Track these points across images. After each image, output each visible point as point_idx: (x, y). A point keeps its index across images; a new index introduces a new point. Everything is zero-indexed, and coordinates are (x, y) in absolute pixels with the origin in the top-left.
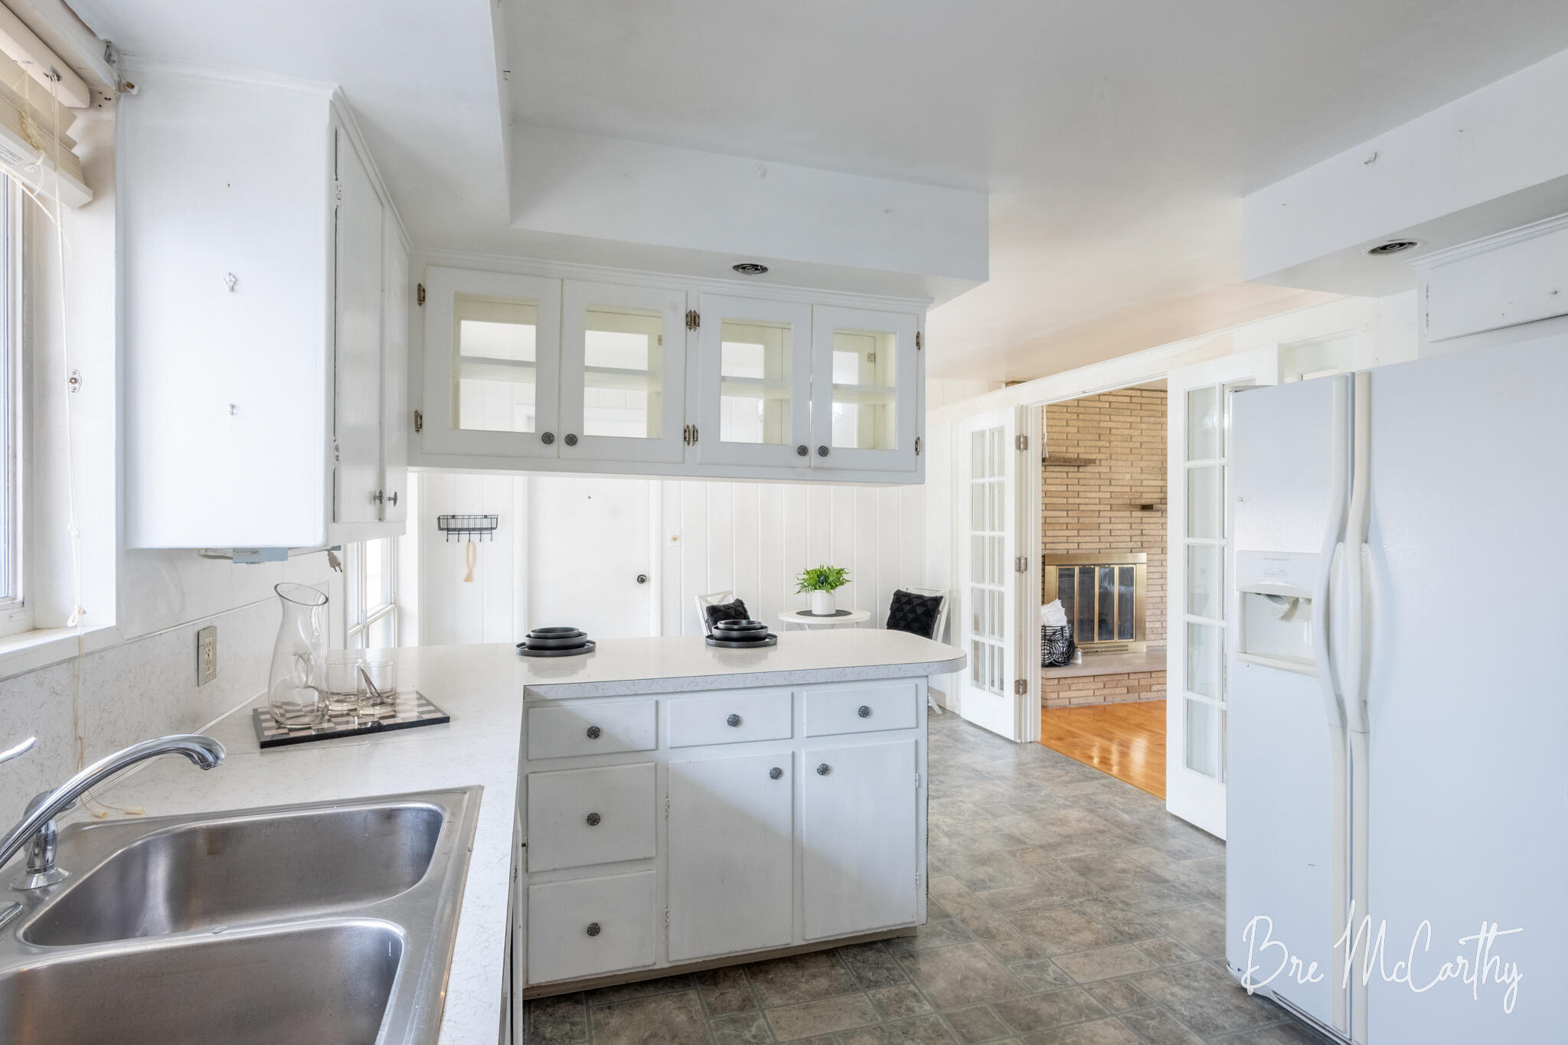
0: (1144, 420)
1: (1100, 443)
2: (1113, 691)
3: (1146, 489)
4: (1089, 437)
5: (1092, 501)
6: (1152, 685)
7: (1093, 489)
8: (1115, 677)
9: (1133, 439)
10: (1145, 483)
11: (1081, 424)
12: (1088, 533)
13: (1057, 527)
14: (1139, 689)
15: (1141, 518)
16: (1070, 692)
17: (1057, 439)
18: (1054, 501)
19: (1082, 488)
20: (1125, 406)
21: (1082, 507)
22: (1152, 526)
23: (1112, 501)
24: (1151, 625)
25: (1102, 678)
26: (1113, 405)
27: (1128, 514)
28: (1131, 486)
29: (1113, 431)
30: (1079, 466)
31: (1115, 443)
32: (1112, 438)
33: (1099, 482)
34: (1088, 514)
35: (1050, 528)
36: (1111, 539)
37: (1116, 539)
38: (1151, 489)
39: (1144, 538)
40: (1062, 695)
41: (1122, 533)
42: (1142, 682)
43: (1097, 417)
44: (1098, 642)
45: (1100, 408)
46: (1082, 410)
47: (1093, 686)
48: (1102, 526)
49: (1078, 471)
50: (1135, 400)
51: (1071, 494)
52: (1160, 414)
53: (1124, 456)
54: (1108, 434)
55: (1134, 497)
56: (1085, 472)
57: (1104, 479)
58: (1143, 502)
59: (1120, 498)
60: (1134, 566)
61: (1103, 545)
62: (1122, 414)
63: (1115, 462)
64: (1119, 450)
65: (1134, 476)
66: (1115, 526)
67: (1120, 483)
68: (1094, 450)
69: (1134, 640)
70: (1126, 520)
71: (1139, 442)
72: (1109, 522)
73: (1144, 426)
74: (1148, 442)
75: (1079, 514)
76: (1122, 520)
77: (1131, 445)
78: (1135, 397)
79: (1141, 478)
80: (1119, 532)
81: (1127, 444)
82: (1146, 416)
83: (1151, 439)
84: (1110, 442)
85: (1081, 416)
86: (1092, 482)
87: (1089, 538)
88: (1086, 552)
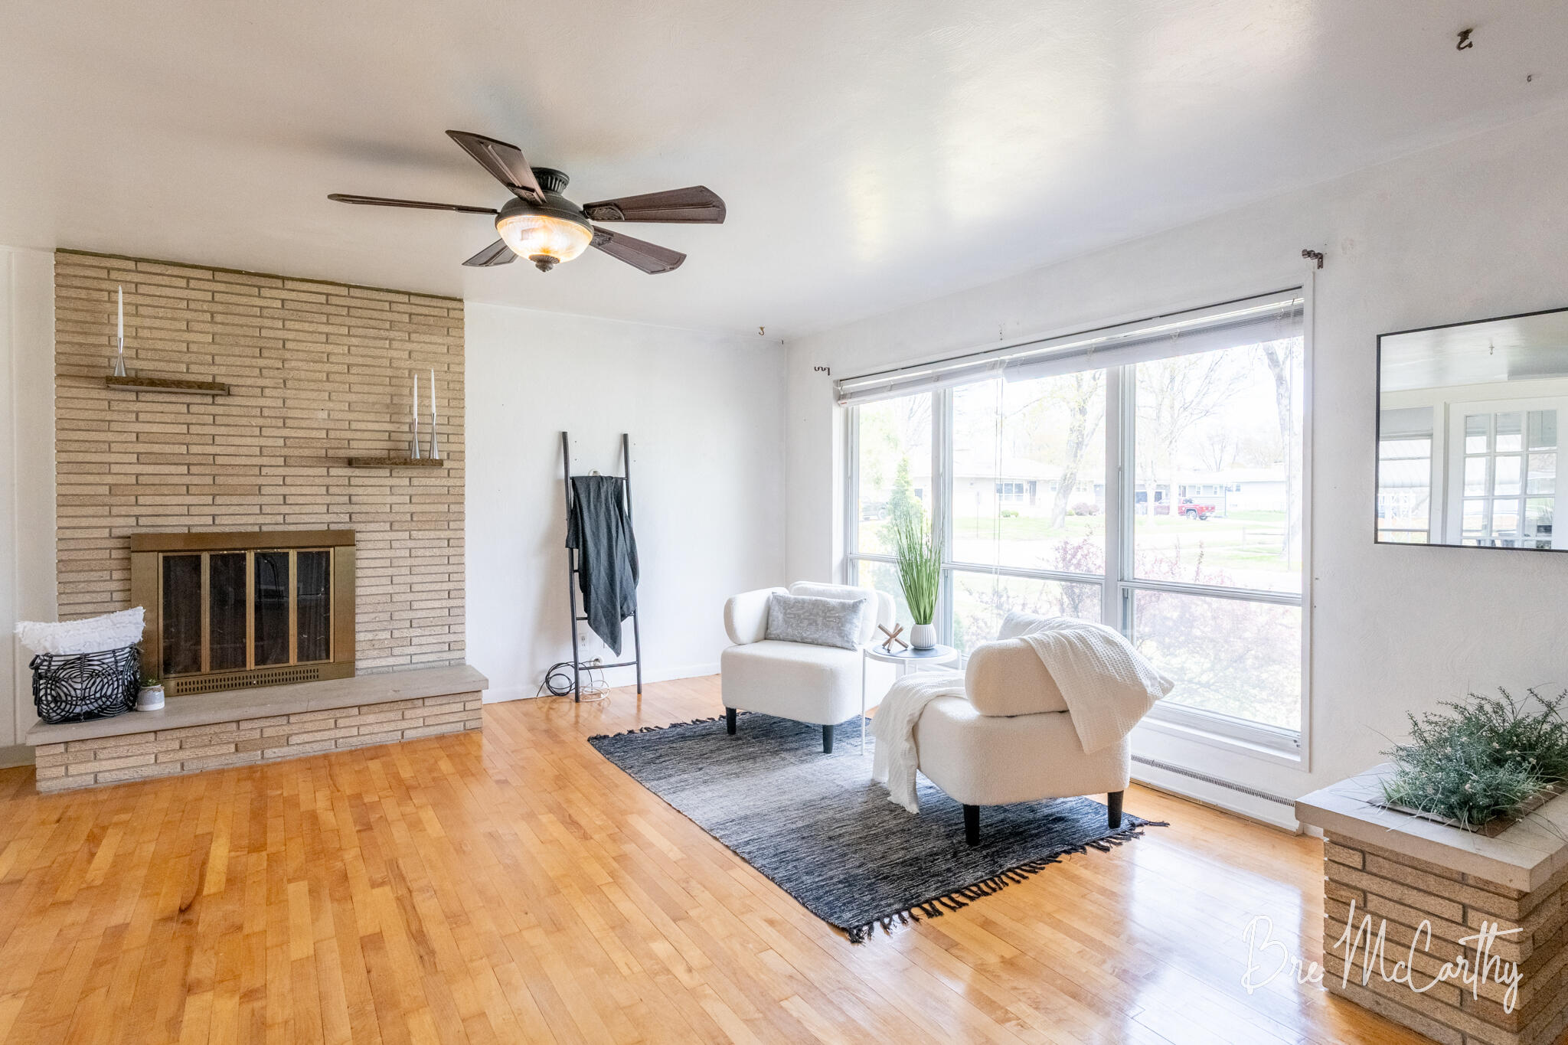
0: (353, 331)
1: (261, 362)
2: (201, 752)
3: (358, 435)
4: (237, 351)
5: (245, 451)
6: (291, 735)
7: (248, 431)
8: (207, 730)
9: (333, 359)
10: (354, 426)
11: (218, 329)
12: (235, 500)
13: (165, 490)
14: (263, 743)
15: (349, 477)
16: (97, 764)
17: (162, 350)
18: (156, 448)
19: (223, 430)
20: (315, 308)
21: (220, 460)
22: (370, 490)
23: (285, 452)
24: (370, 636)
25: (177, 734)
26: (288, 305)
27: (324, 471)
28: (327, 430)
29: (289, 345)
30: (214, 396)
31: (293, 364)
32: (288, 355)
33: (261, 422)
34: (230, 471)
35: (148, 492)
36: (285, 509)
37: (297, 509)
38: (367, 435)
39: (356, 509)
40: (75, 769)
41: (309, 499)
42: (268, 733)
43: (257, 322)
44: (253, 668)
45: (261, 307)
46: (220, 308)
47: (153, 748)
48: (266, 490)
49: (213, 404)
50: (334, 300)
51: (195, 439)
52: (387, 325)
53: (313, 383)
54: (279, 349)
55: (333, 446)
56: (229, 405)
57: (268, 417)
58: (353, 454)
59: (306, 447)
60: (332, 550)
61: (268, 519)
62: (309, 319)
63: (294, 392)
64: (303, 375)
65: (335, 415)
66: (293, 490)
67: (304, 424)
68: (247, 372)
69: (332, 660)
70: (317, 481)
71: (344, 364)
72: (281, 483)
73: (355, 341)
74: (363, 365)
75: (215, 470)
76: (310, 481)
77: (327, 367)
78: (337, 295)
79: (351, 418)
80: (301, 499)
81: (318, 366)
82: (359, 327)
83: (369, 361)
84: (284, 361)
85: (219, 318)
86: (244, 421)
87: (237, 508)
88: (227, 530)
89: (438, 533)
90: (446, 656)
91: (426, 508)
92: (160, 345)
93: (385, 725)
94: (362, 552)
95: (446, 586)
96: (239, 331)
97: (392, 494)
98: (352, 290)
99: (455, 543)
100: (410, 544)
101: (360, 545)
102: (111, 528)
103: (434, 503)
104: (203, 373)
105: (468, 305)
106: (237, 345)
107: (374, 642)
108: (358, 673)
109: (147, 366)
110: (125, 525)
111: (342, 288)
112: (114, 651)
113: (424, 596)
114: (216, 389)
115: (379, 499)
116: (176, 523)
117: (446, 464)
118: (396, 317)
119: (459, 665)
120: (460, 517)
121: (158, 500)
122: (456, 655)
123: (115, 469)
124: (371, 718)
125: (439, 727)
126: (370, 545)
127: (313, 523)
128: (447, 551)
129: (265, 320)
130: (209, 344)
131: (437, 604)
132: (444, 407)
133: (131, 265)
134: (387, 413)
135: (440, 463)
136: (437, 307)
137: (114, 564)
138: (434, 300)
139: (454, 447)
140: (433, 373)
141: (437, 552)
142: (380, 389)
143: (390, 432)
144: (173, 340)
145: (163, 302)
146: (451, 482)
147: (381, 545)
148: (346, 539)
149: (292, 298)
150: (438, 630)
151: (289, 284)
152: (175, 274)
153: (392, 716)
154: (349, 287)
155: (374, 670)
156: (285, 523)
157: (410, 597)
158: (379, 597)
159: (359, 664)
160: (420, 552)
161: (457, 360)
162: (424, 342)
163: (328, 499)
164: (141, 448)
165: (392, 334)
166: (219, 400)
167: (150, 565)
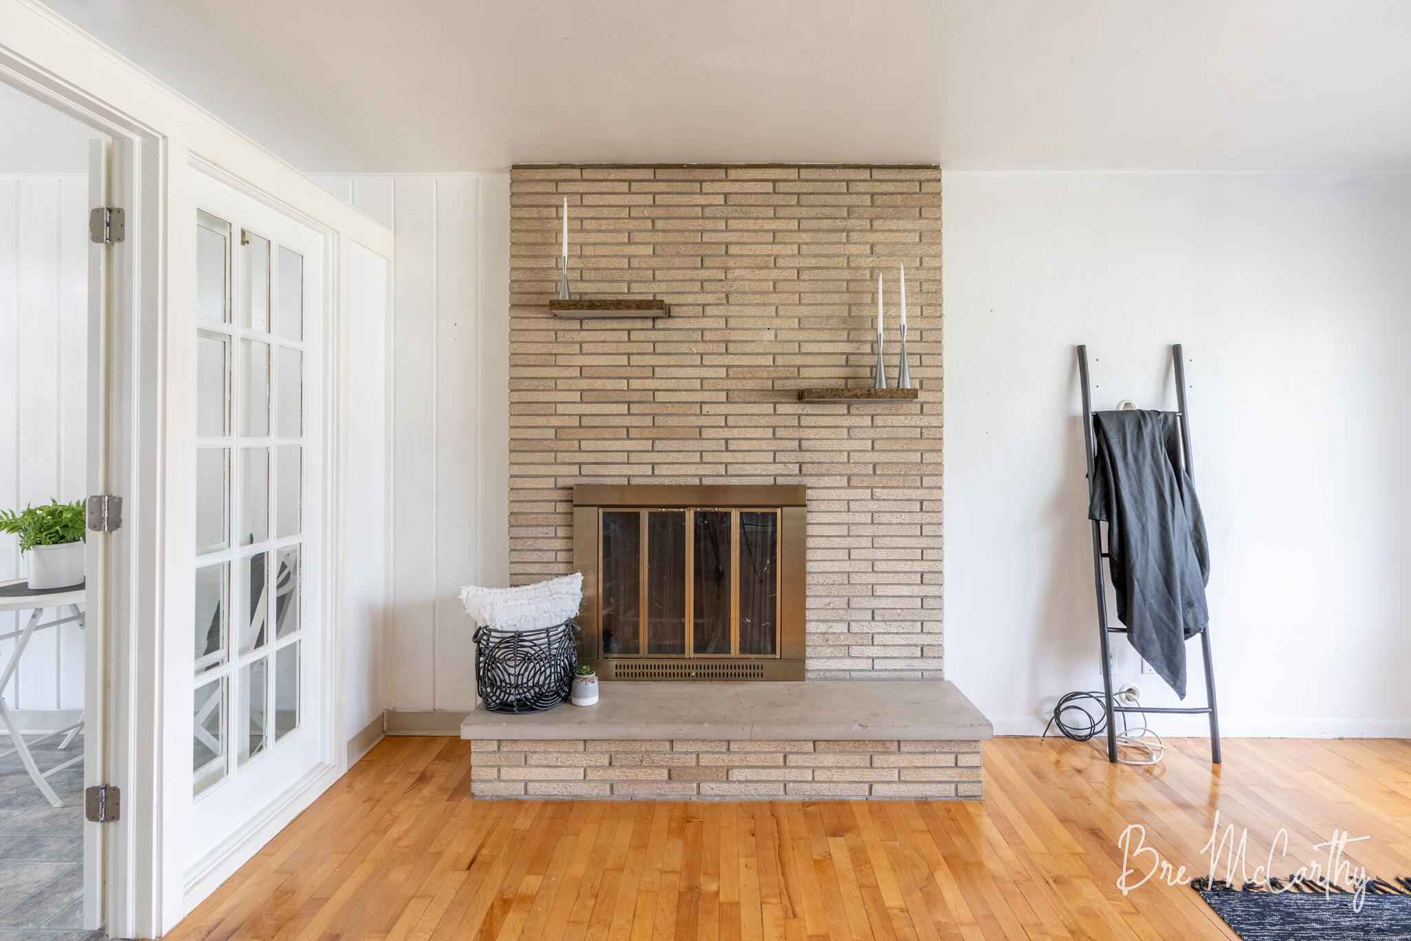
0: (804, 224)
1: (703, 274)
2: (631, 774)
3: (810, 360)
4: (677, 262)
5: (684, 384)
6: (732, 768)
7: (687, 360)
8: (637, 746)
9: (780, 263)
10: (807, 348)
11: (659, 237)
12: (674, 445)
13: (606, 433)
14: (699, 773)
15: (799, 416)
16: (527, 770)
17: (605, 269)
18: (598, 384)
19: (663, 360)
20: (760, 200)
21: (660, 397)
22: (824, 433)
23: (728, 384)
24: (822, 628)
26: (733, 200)
27: (769, 408)
28: (774, 355)
29: (733, 250)
30: (654, 319)
31: (737, 273)
32: (731, 263)
33: (701, 348)
34: (671, 409)
35: (590, 436)
36: (727, 457)
37: (740, 457)
38: (821, 360)
39: (807, 457)
40: (506, 773)
41: (754, 445)
42: (706, 760)
43: (698, 225)
44: (692, 655)
45: (703, 207)
46: (661, 212)
47: (583, 760)
48: (707, 433)
49: (654, 328)
50: (782, 187)
51: (635, 372)
52: (844, 213)
53: (758, 296)
54: (721, 256)
55: (780, 375)
56: (669, 329)
57: (710, 341)
58: (803, 384)
59: (750, 378)
60: (779, 511)
61: (708, 470)
62: (754, 215)
63: (737, 308)
64: (747, 286)
65: (783, 335)
66: (736, 433)
67: (748, 348)
68: (687, 287)
69: (778, 657)
70: (763, 421)
71: (792, 268)
72: (723, 424)
73: (805, 237)
74: (815, 268)
75: (655, 409)
76: (755, 421)
77: (774, 274)
78: (785, 181)
79: (801, 338)
80: (745, 445)
81: (764, 274)
82: (811, 219)
83: (823, 262)
84: (726, 270)
85: (660, 224)
86: (684, 348)
87: (676, 455)
88: (667, 482)
89: (907, 491)
90: (918, 664)
91: (893, 457)
92: (603, 263)
93: (847, 772)
94: (814, 515)
95: (918, 566)
96: (679, 238)
97: (850, 438)
98: (802, 171)
99: (930, 507)
100: (873, 506)
101: (812, 506)
102: (556, 477)
103: (903, 451)
104: (643, 291)
105: (946, 175)
106: (678, 255)
107: (827, 636)
108: (808, 675)
109: (590, 289)
110: (568, 474)
111: (792, 170)
112: (547, 630)
113: (890, 578)
114: (656, 309)
115: (835, 445)
116: (615, 474)
117: (922, 397)
118: (854, 200)
119: (933, 679)
120: (937, 470)
121: (600, 445)
122: (931, 664)
123: (561, 409)
124: (829, 760)
125: (920, 786)
126: (823, 506)
127: (758, 475)
128: (918, 518)
129: (707, 222)
130: (650, 256)
131: (906, 591)
132: (916, 317)
133: (576, 173)
134: (844, 329)
135: (913, 394)
136: (906, 181)
137: (559, 519)
138: (904, 171)
139: (929, 373)
140: (902, 271)
141: (906, 518)
142: (835, 298)
143: (847, 355)
144: (616, 256)
145: (606, 212)
146: (925, 421)
147: (836, 506)
148: (795, 496)
149: (735, 190)
150: (907, 627)
151: (733, 174)
152: (618, 177)
153: (856, 759)
154: (799, 167)
155: (828, 674)
156: (727, 475)
157: (872, 578)
158: (834, 576)
159: (811, 664)
160: (885, 518)
161: (932, 251)
162: (890, 231)
163: (774, 445)
164: (584, 384)
165: (851, 223)
166: (660, 324)
167: (591, 522)
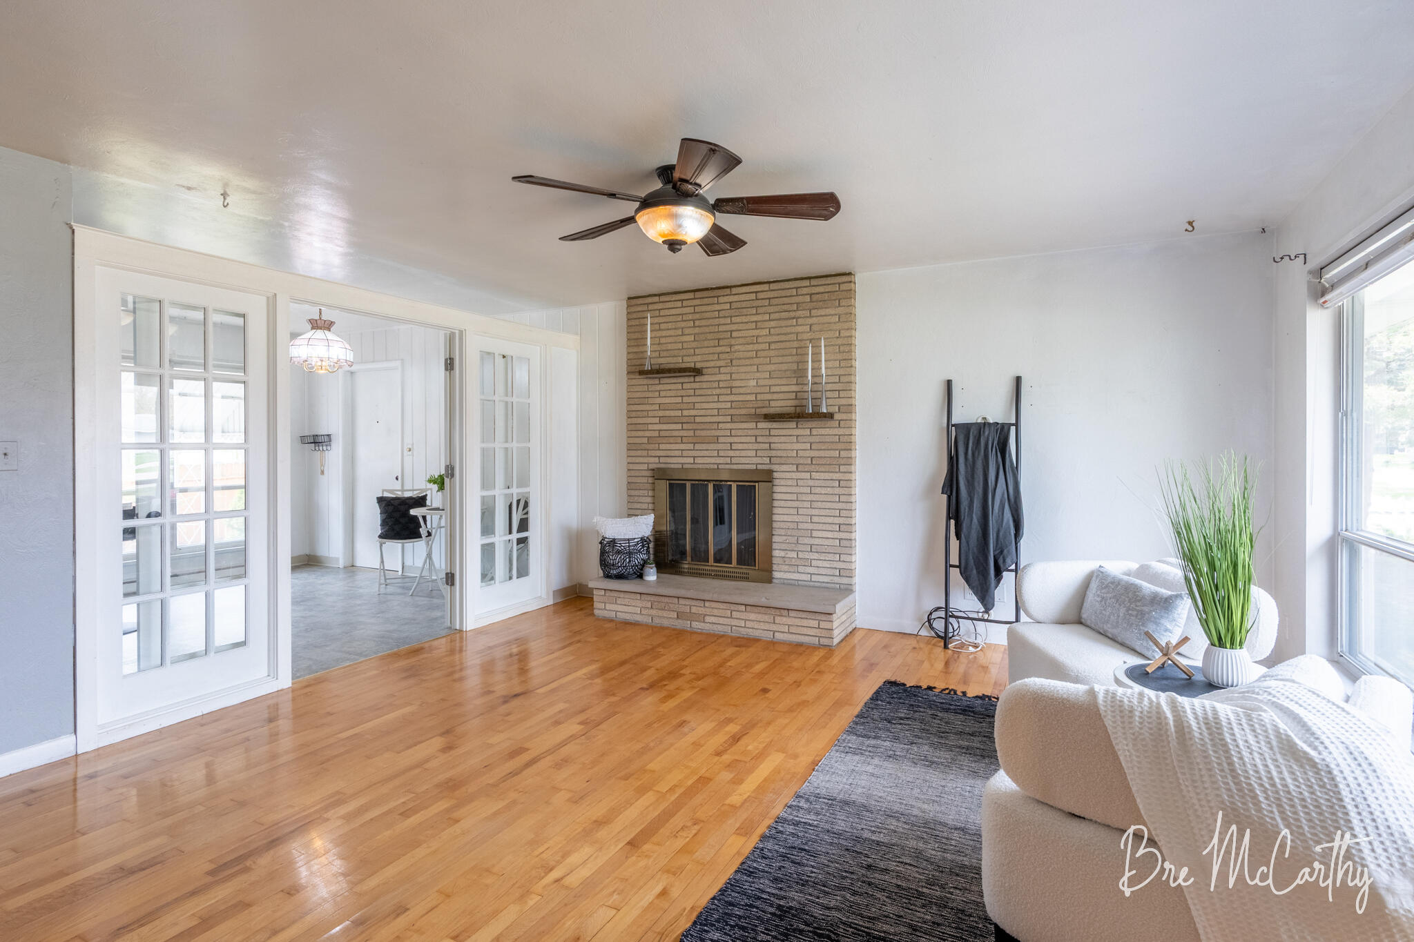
0: (772, 316)
1: (719, 349)
2: (660, 613)
3: (775, 396)
4: (706, 344)
5: (709, 412)
7: (710, 399)
9: (760, 340)
10: (773, 389)
11: (697, 330)
12: (704, 446)
13: (671, 440)
15: (770, 429)
16: (618, 606)
17: (671, 350)
18: (667, 413)
19: (699, 399)
20: (749, 304)
21: (698, 420)
22: (783, 439)
23: (732, 412)
24: (782, 554)
26: (734, 305)
27: (753, 425)
28: (756, 394)
29: (734, 334)
30: (694, 376)
31: (736, 347)
32: (733, 342)
33: (718, 391)
34: (703, 426)
35: (664, 441)
36: (731, 453)
37: (737, 453)
38: (781, 396)
39: (773, 453)
41: (745, 446)
42: (694, 610)
43: (716, 321)
44: (713, 564)
45: (719, 311)
46: (697, 316)
48: (721, 439)
49: (694, 382)
50: (761, 296)
51: (685, 406)
52: (795, 307)
53: (747, 360)
54: (728, 338)
55: (759, 405)
56: (702, 382)
57: (722, 388)
58: (772, 411)
59: (743, 408)
60: (757, 484)
61: (721, 460)
62: (746, 313)
63: (736, 368)
64: (741, 355)
65: (761, 382)
66: (736, 440)
67: (742, 391)
68: (711, 357)
69: (757, 568)
70: (750, 432)
71: (766, 342)
72: (729, 435)
73: (773, 324)
74: (778, 342)
75: (695, 426)
76: (745, 432)
77: (756, 347)
78: (762, 291)
79: (770, 384)
80: (740, 446)
81: (750, 347)
82: (776, 312)
83: (783, 338)
84: (731, 346)
85: (697, 323)
86: (709, 392)
87: (705, 452)
88: (700, 466)
89: (831, 474)
90: (837, 580)
91: (822, 454)
92: (670, 347)
93: (762, 624)
94: (777, 487)
95: (837, 520)
96: (707, 330)
97: (798, 442)
98: (771, 285)
99: (845, 484)
100: (811, 483)
101: (776, 482)
102: (648, 464)
103: (828, 450)
104: (689, 362)
105: (858, 278)
106: (706, 339)
107: (786, 559)
108: (774, 581)
109: (666, 361)
110: (654, 462)
111: (765, 285)
112: (628, 540)
113: (821, 526)
114: (697, 372)
115: (789, 446)
116: (675, 462)
117: (837, 417)
118: (800, 299)
119: (846, 589)
120: (849, 462)
121: (668, 447)
122: (845, 580)
123: (650, 427)
124: (752, 616)
125: (799, 636)
126: (783, 482)
127: (748, 464)
128: (837, 491)
129: (721, 319)
130: (693, 341)
131: (830, 535)
132: (836, 368)
133: (656, 299)
134: (795, 377)
135: (830, 416)
136: (831, 284)
137: (649, 486)
138: (829, 278)
139: (843, 402)
140: (823, 341)
141: (829, 490)
142: (789, 359)
143: (796, 392)
144: (675, 343)
145: (671, 319)
146: (841, 431)
147: (790, 482)
148: (768, 477)
149: (736, 300)
150: (830, 557)
151: (734, 291)
152: (677, 299)
153: (766, 618)
154: (769, 283)
155: (786, 581)
156: (731, 464)
157: (810, 526)
158: (789, 524)
159: (776, 575)
160: (818, 490)
161: (846, 326)
162: (821, 316)
163: (756, 446)
164: (661, 413)
165: (800, 313)
166: (698, 379)
167: (663, 486)
